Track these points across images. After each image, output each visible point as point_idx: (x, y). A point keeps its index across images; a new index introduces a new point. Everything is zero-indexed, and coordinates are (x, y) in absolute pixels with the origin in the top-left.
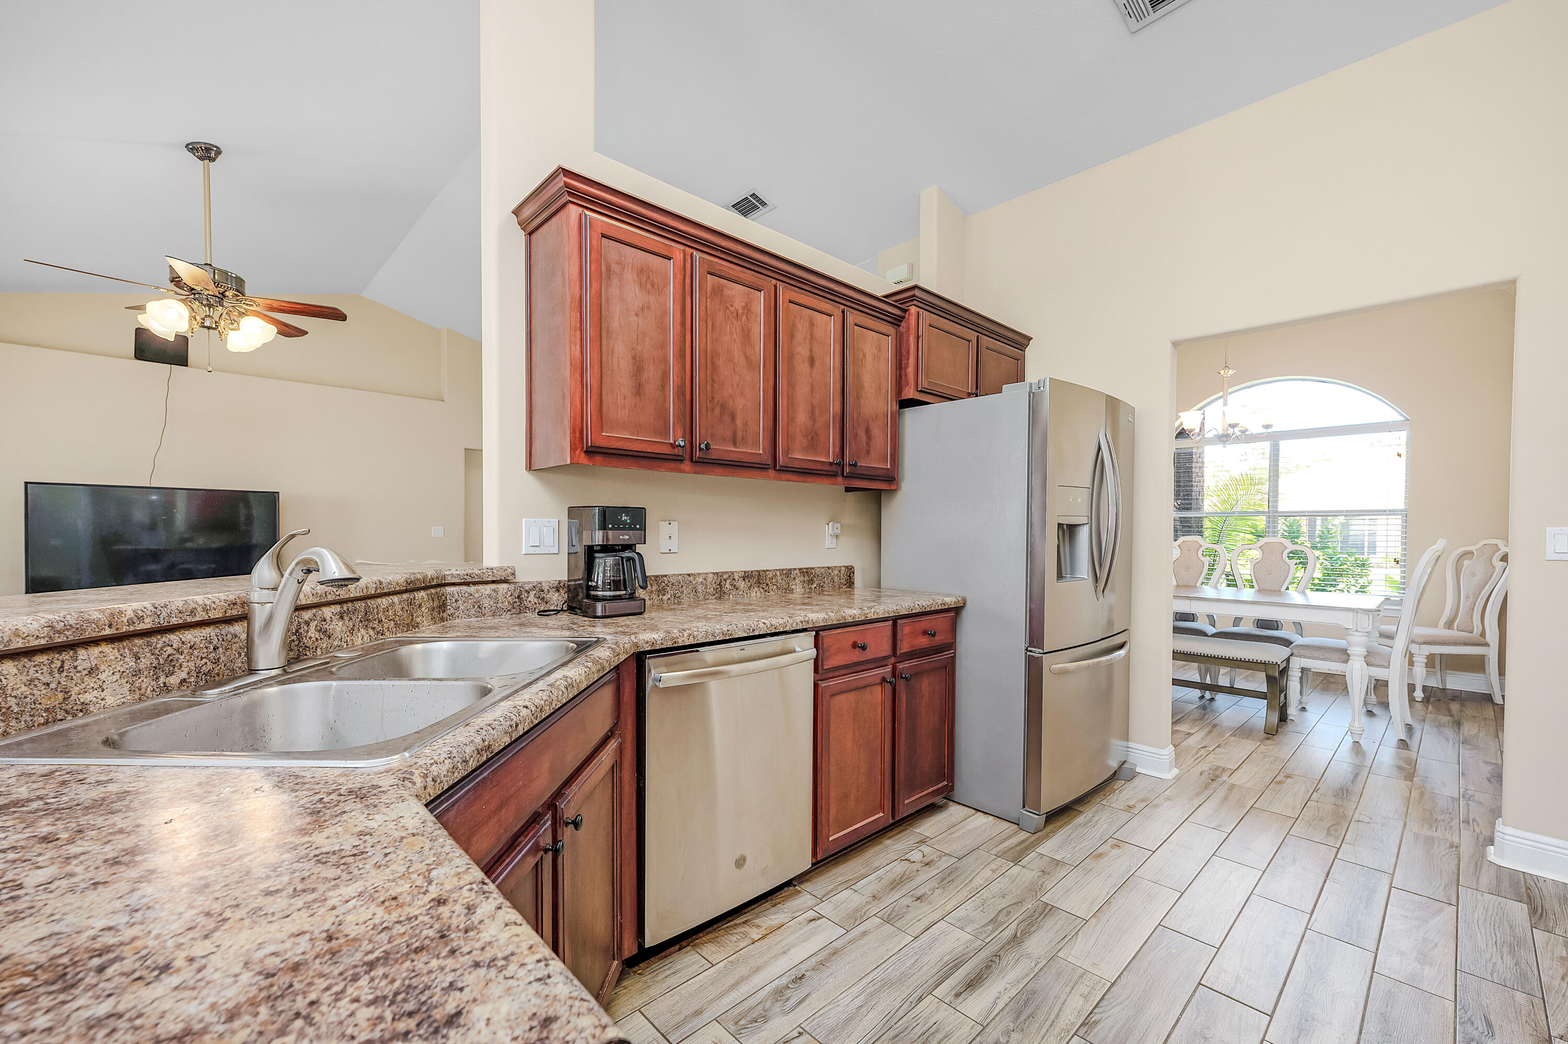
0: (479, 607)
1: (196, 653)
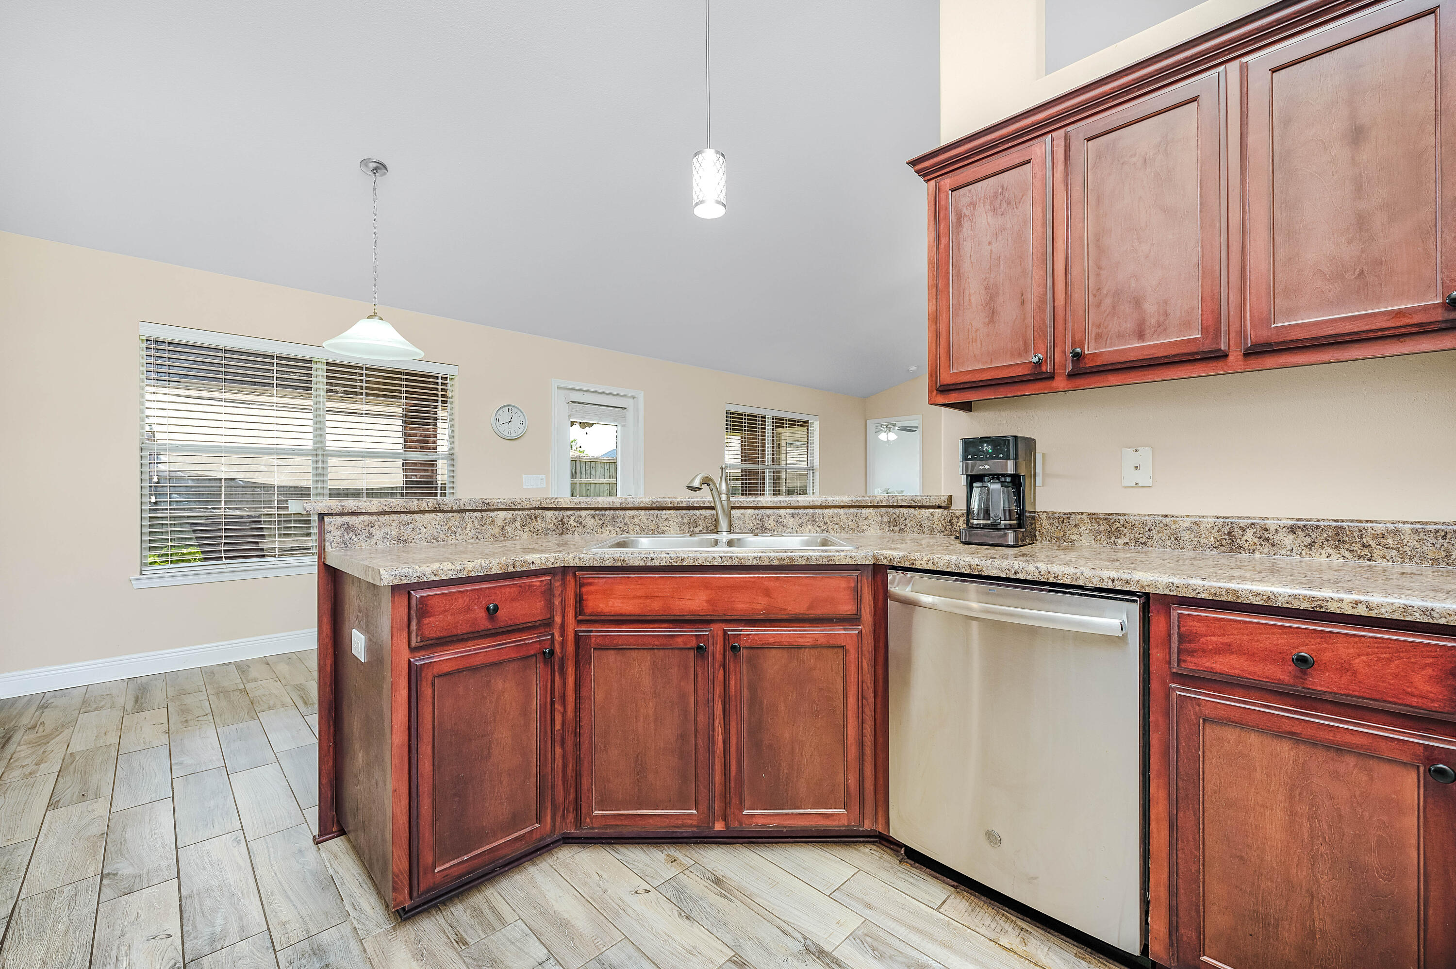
0: (920, 526)
1: (707, 520)
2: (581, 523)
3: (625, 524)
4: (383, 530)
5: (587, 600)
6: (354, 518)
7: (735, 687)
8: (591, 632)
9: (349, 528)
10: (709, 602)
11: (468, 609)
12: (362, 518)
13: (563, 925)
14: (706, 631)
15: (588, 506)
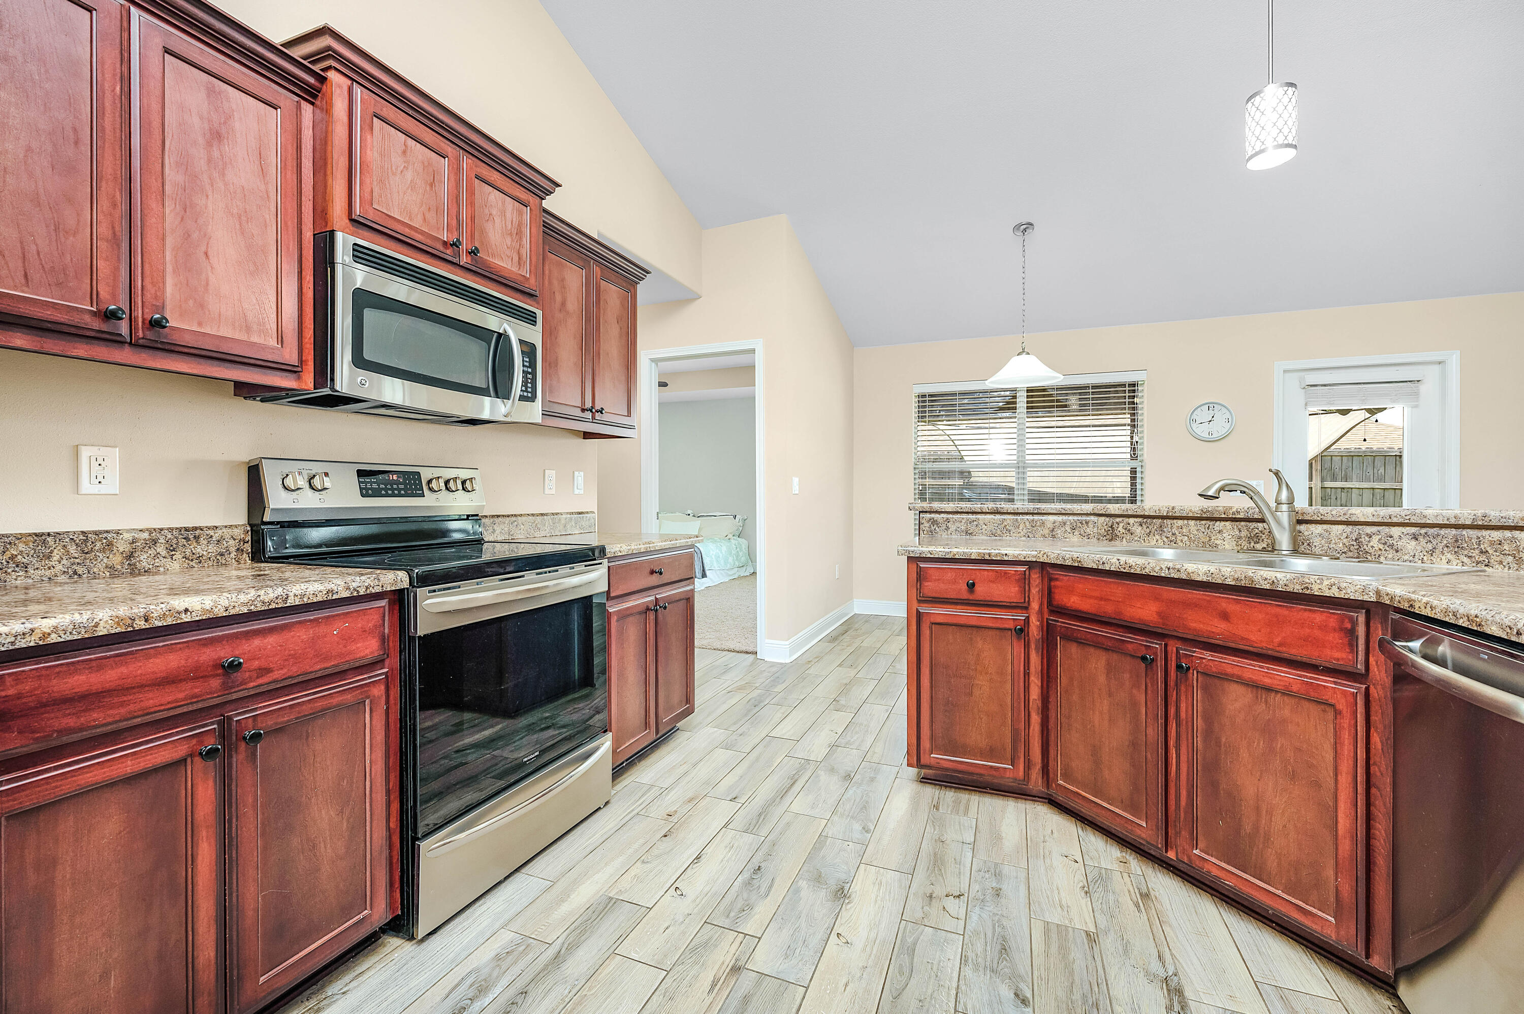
2: (1129, 530)
3: (1173, 534)
4: (956, 524)
5: (1054, 593)
6: (937, 515)
7: (1186, 711)
8: (1058, 621)
9: (934, 522)
10: (1159, 614)
11: (954, 582)
12: (942, 515)
13: (997, 838)
14: (1156, 644)
15: (1135, 513)
